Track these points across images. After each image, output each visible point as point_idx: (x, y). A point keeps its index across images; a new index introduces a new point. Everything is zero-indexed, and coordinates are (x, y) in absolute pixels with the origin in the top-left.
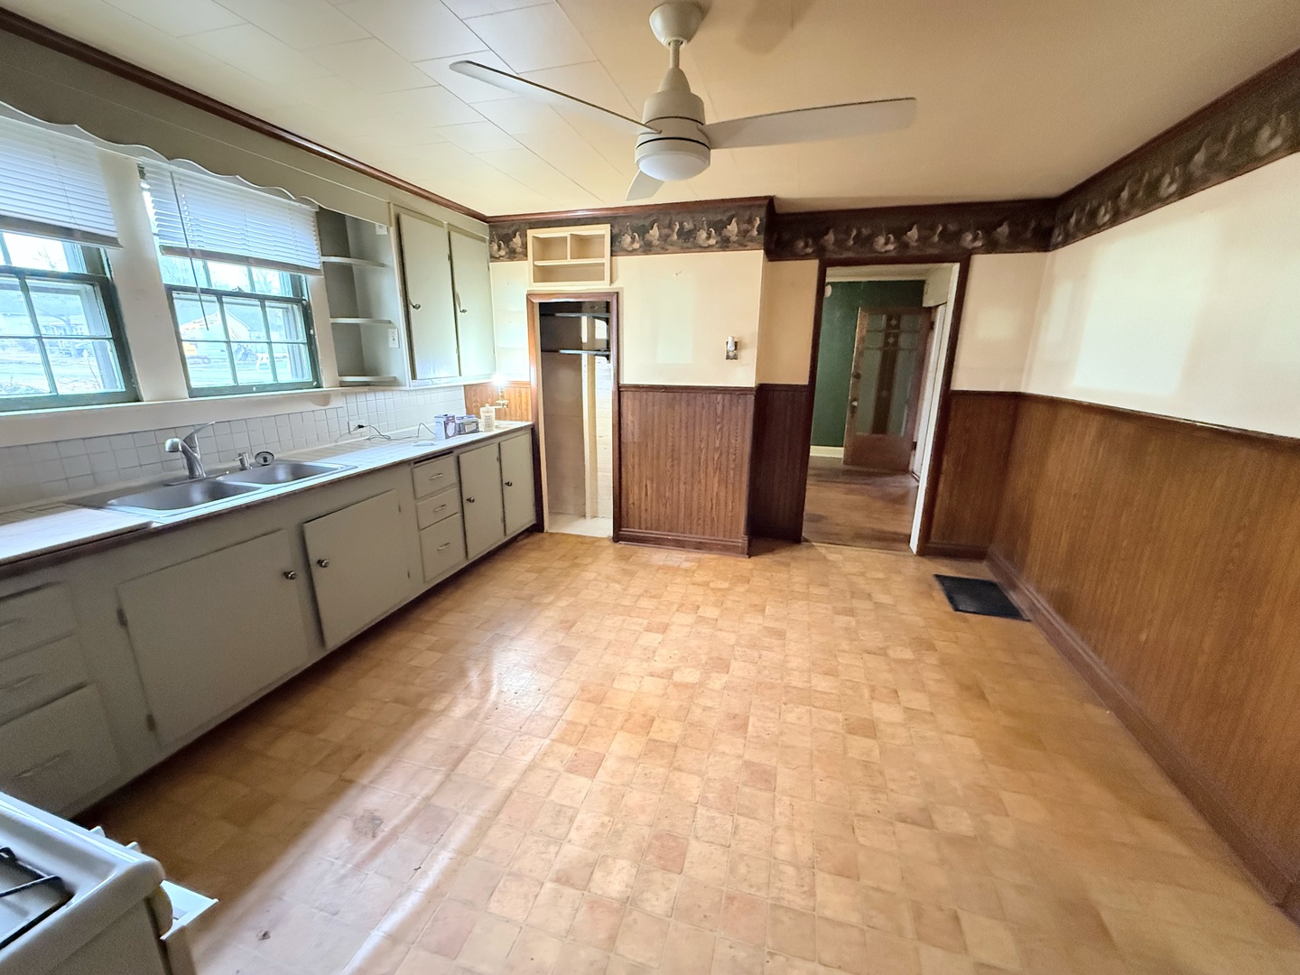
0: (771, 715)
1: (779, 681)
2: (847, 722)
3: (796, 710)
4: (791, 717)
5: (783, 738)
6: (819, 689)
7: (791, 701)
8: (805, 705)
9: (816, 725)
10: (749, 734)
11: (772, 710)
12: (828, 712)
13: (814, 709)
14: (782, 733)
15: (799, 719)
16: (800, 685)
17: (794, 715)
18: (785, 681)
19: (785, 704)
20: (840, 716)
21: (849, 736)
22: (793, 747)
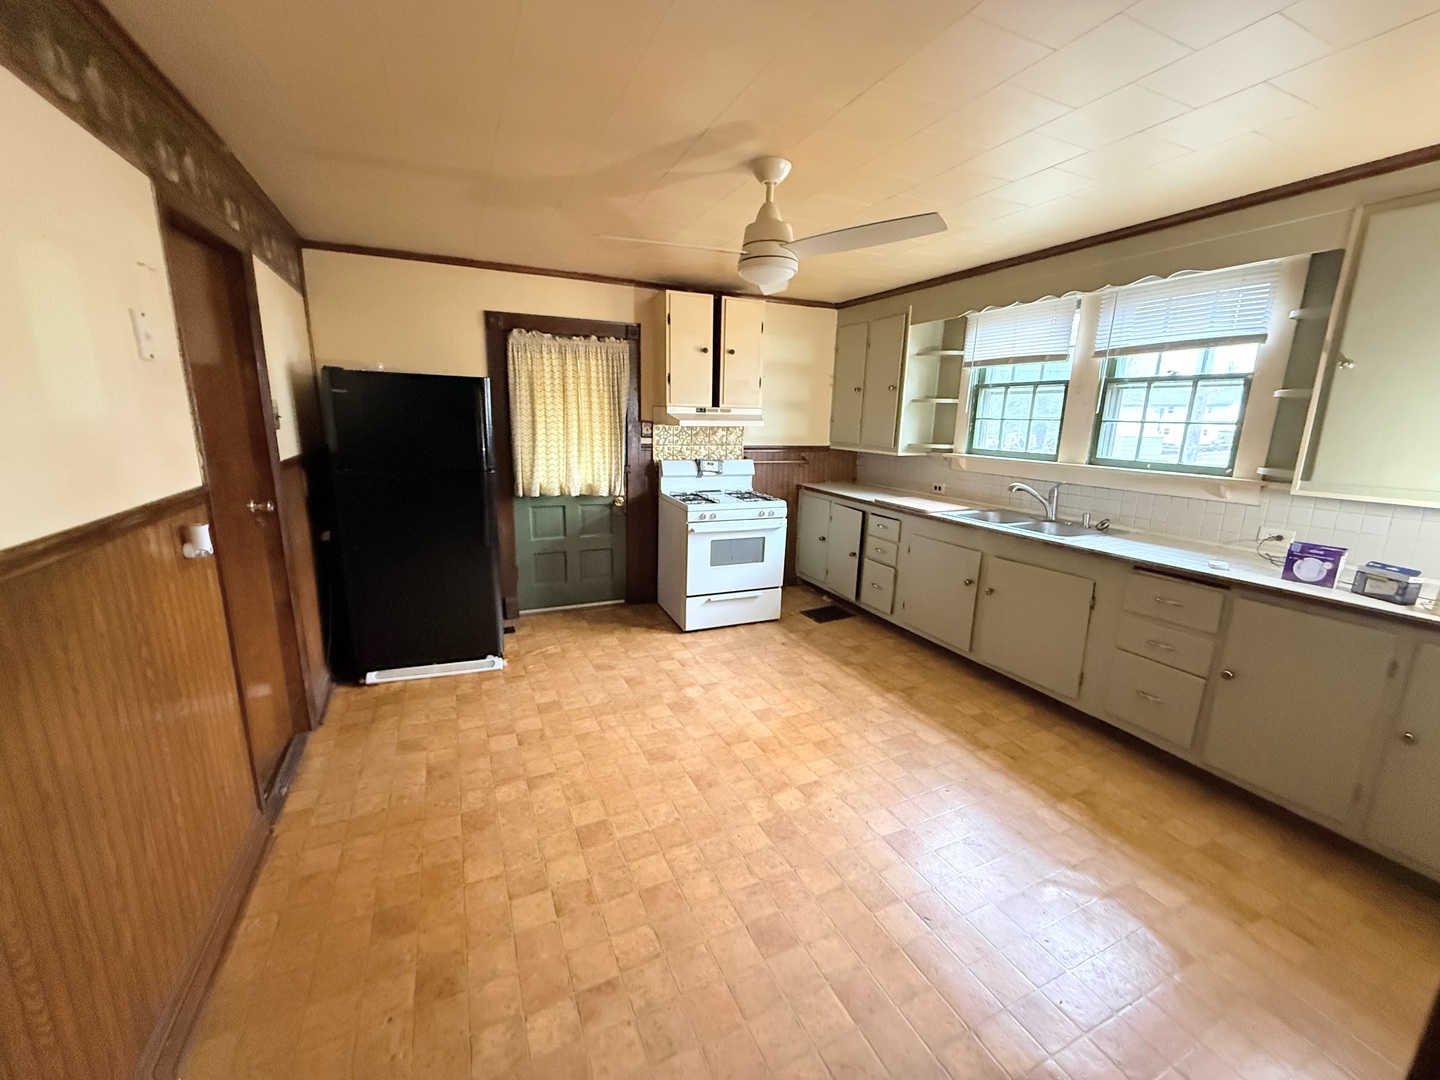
0: (682, 802)
1: (701, 844)
2: (609, 832)
3: (663, 818)
4: (664, 809)
5: (659, 787)
6: (653, 858)
7: (674, 825)
8: (658, 828)
9: (636, 813)
10: (687, 777)
11: (685, 807)
12: (631, 833)
13: (647, 828)
14: (662, 791)
15: (655, 811)
16: (677, 852)
17: (663, 813)
18: (695, 848)
19: (677, 819)
20: (618, 835)
21: (603, 818)
22: (647, 784)
